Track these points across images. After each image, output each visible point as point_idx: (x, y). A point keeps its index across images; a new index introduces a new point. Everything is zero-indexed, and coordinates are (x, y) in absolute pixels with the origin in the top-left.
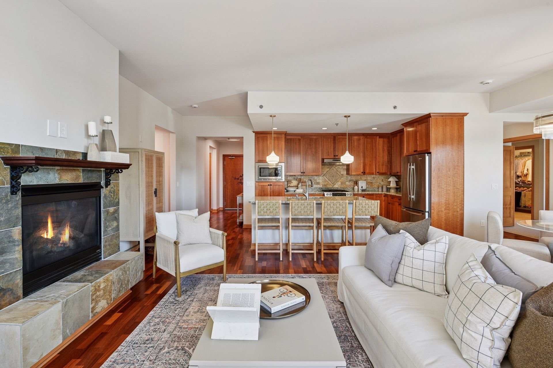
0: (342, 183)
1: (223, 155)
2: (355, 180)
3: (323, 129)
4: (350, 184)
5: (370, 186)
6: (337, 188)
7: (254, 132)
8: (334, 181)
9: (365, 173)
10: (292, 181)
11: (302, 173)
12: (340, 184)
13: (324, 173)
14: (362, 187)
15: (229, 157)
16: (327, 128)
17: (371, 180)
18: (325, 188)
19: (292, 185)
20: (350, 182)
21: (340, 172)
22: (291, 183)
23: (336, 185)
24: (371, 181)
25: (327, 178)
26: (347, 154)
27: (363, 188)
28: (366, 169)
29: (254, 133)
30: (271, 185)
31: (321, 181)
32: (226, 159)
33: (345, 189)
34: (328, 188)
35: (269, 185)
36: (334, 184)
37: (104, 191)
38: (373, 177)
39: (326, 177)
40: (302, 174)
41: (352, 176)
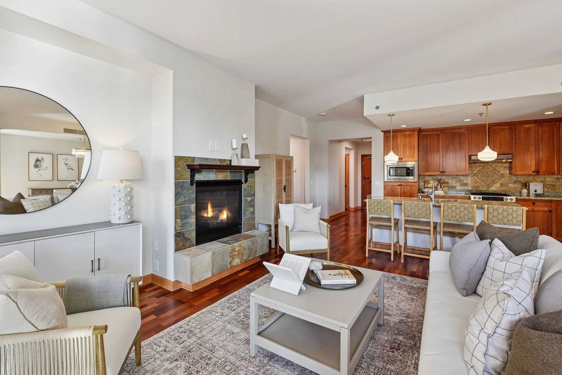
0: (501, 185)
1: (362, 155)
2: (524, 181)
3: (465, 120)
4: (515, 186)
5: (551, 190)
6: (495, 191)
7: (382, 131)
8: (489, 183)
9: (538, 172)
10: (430, 182)
11: (441, 172)
12: (499, 186)
13: (474, 173)
14: (536, 191)
15: (368, 157)
16: (470, 120)
17: (552, 182)
18: (476, 191)
19: (430, 185)
20: (516, 184)
21: (499, 171)
22: (428, 184)
23: (492, 187)
24: (553, 184)
25: (479, 179)
26: (487, 149)
27: (538, 192)
28: (541, 168)
29: (383, 133)
30: (401, 185)
31: (469, 182)
32: (364, 159)
33: (507, 192)
34: (481, 191)
35: (399, 185)
36: (489, 186)
37: (244, 186)
38: (557, 178)
39: (478, 177)
40: (442, 174)
41: (519, 176)
